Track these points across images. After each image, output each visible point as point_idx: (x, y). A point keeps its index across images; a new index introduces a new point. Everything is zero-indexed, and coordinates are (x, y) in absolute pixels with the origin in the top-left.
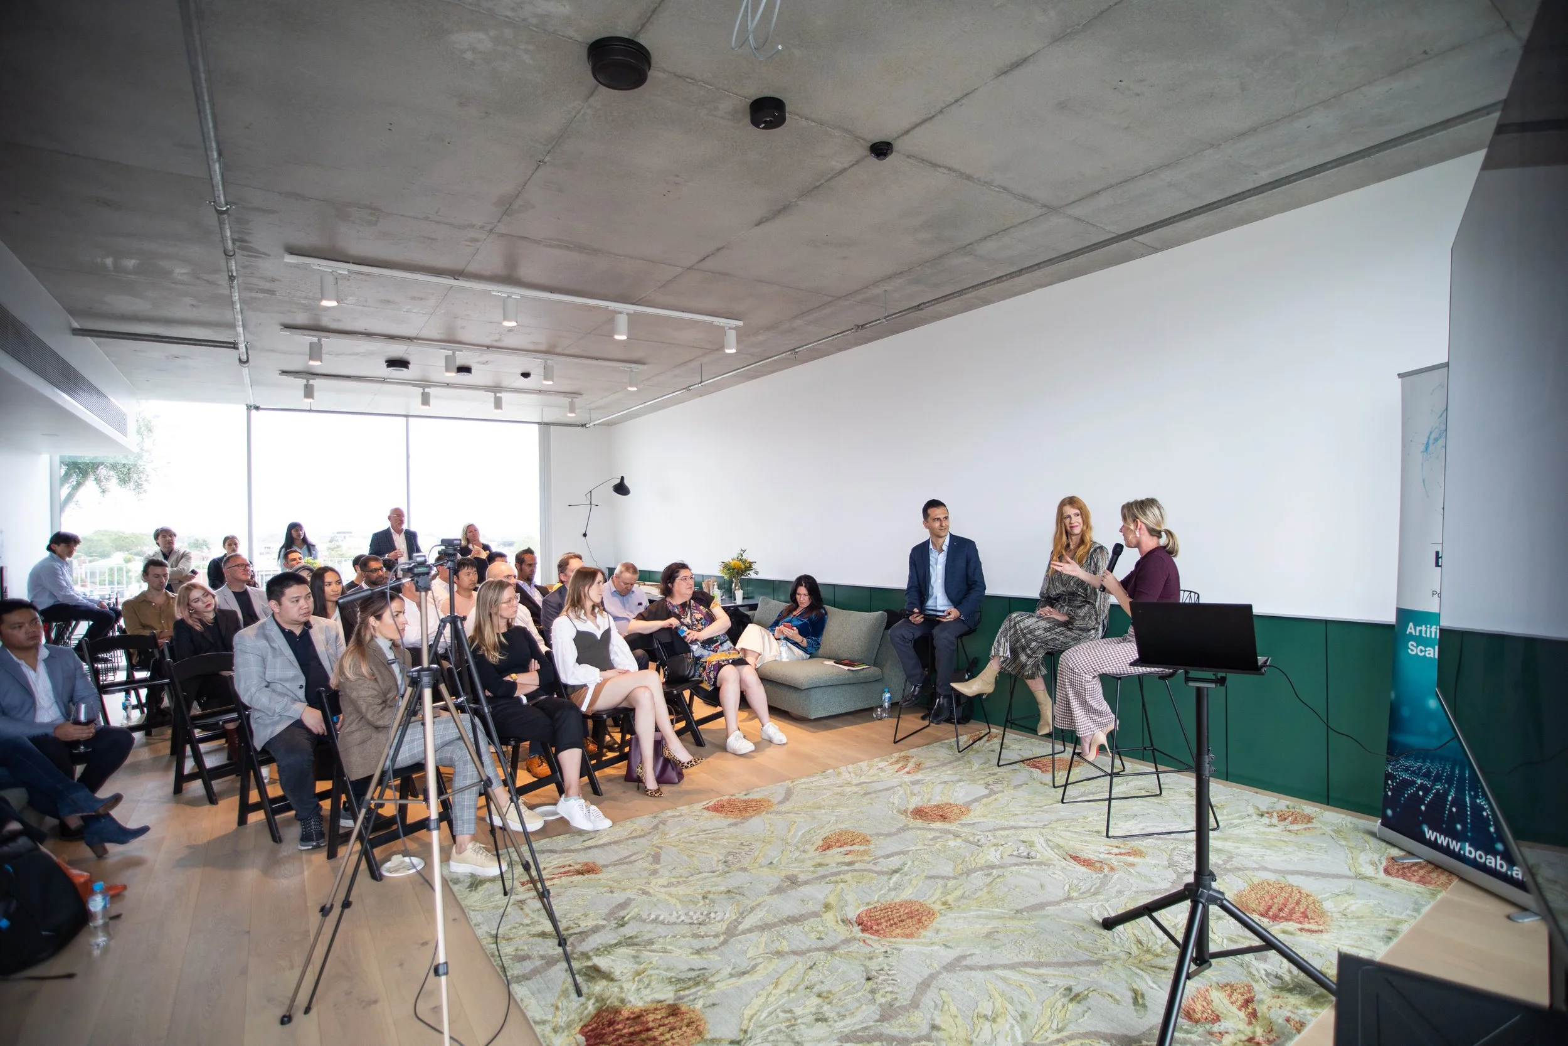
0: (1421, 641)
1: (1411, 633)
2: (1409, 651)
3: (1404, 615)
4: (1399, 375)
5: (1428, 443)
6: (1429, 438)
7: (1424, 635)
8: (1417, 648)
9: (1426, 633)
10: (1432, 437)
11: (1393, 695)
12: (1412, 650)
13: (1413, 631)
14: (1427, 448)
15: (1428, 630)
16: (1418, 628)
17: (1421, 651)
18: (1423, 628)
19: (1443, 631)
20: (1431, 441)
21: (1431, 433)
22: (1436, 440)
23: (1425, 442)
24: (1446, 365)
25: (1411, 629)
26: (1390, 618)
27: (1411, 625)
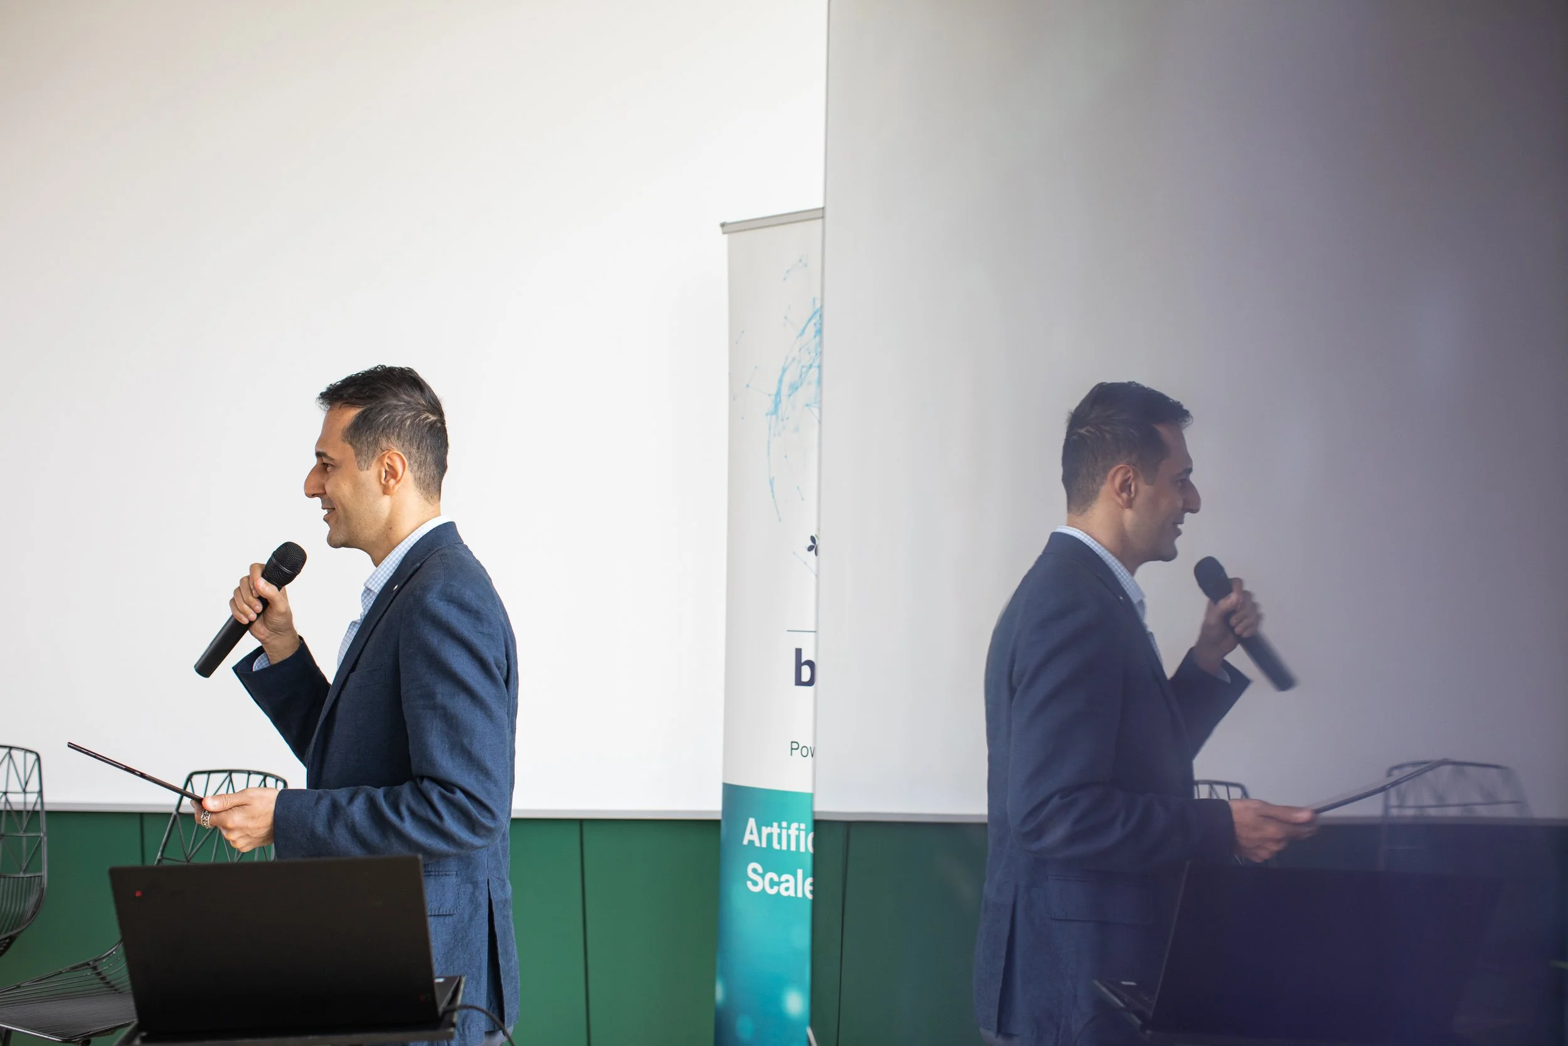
0: (775, 861)
1: (751, 842)
2: (749, 883)
3: (732, 794)
4: (723, 225)
5: (778, 394)
6: (780, 381)
7: (776, 846)
8: (763, 876)
9: (780, 842)
10: (787, 379)
11: (720, 993)
12: (755, 883)
13: (755, 837)
14: (777, 404)
15: (784, 832)
16: (765, 831)
17: (772, 884)
18: (775, 830)
19: (821, 827)
20: (785, 391)
21: (784, 370)
22: (794, 388)
23: (774, 392)
24: (820, 214)
25: (751, 834)
26: (710, 805)
27: (752, 822)
